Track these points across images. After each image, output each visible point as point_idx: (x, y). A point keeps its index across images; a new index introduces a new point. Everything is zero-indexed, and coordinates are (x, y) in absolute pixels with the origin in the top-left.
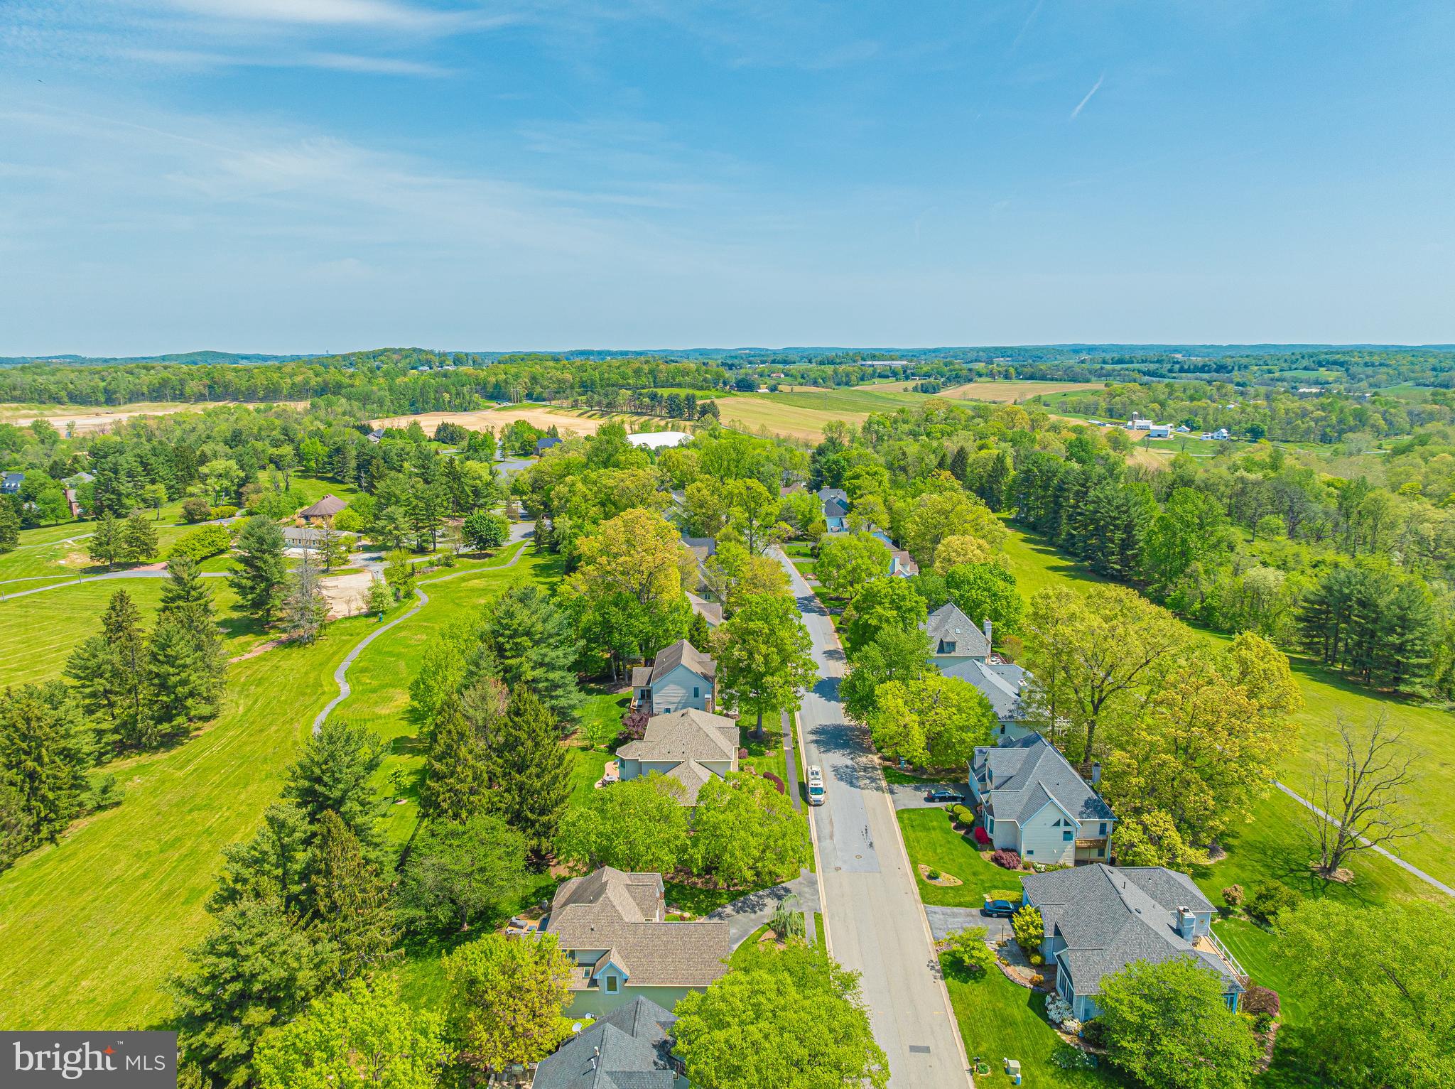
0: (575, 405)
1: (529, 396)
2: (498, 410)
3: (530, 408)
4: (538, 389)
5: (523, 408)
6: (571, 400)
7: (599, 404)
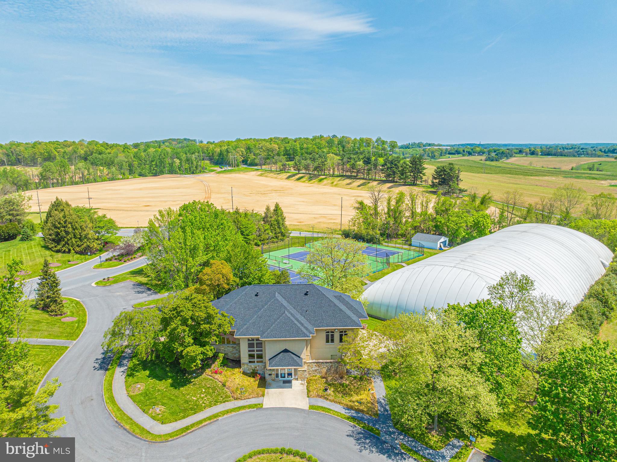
0: (283, 169)
1: (245, 162)
2: (219, 173)
3: (244, 171)
4: (252, 156)
5: (239, 171)
6: (279, 164)
7: (307, 168)
